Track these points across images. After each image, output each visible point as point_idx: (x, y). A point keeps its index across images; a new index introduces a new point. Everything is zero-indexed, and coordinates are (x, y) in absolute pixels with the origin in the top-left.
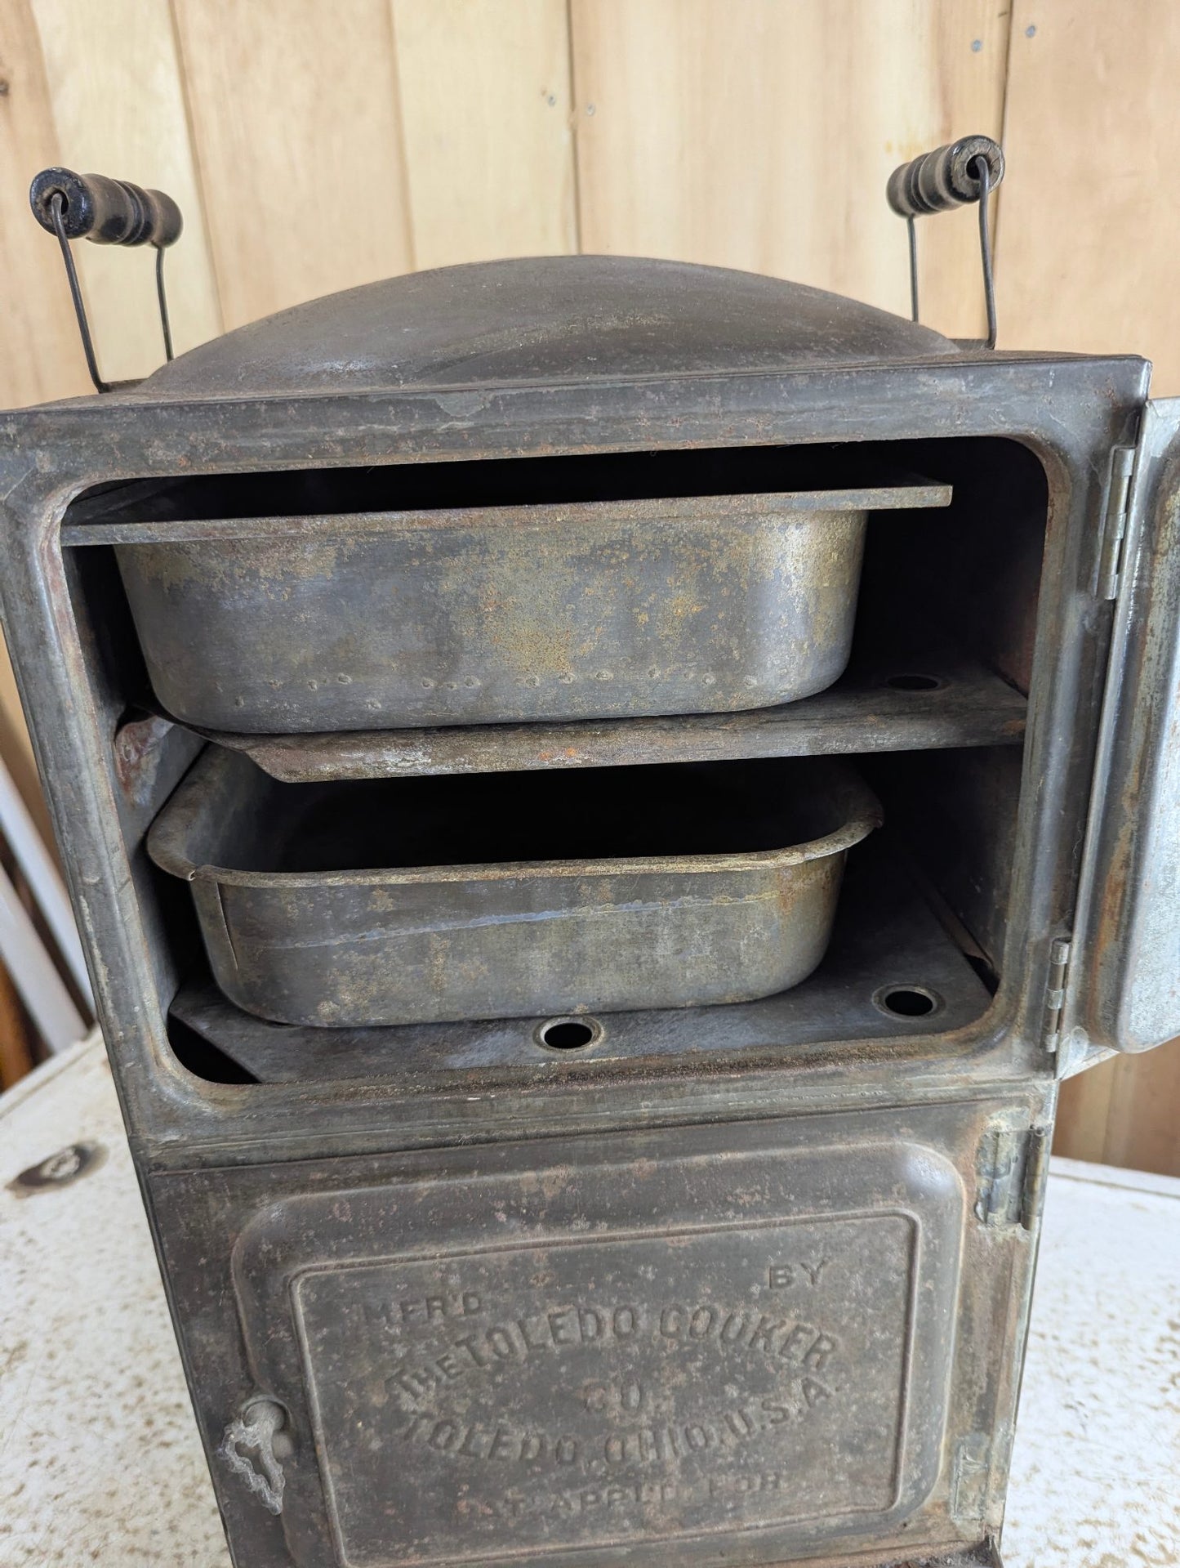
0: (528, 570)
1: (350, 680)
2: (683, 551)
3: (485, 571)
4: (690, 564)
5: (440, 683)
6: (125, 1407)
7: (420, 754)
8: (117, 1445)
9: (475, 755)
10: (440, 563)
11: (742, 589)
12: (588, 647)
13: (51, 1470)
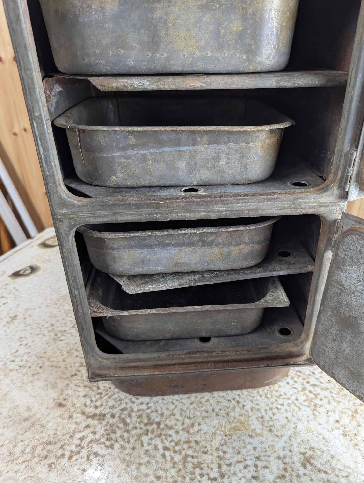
0: (184, 9)
1: (122, 52)
2: (237, 4)
3: (170, 9)
4: (239, 10)
5: (153, 55)
6: (48, 331)
7: (146, 81)
8: (46, 340)
9: (164, 82)
10: (154, 6)
11: (256, 21)
12: (203, 42)
13: (26, 346)
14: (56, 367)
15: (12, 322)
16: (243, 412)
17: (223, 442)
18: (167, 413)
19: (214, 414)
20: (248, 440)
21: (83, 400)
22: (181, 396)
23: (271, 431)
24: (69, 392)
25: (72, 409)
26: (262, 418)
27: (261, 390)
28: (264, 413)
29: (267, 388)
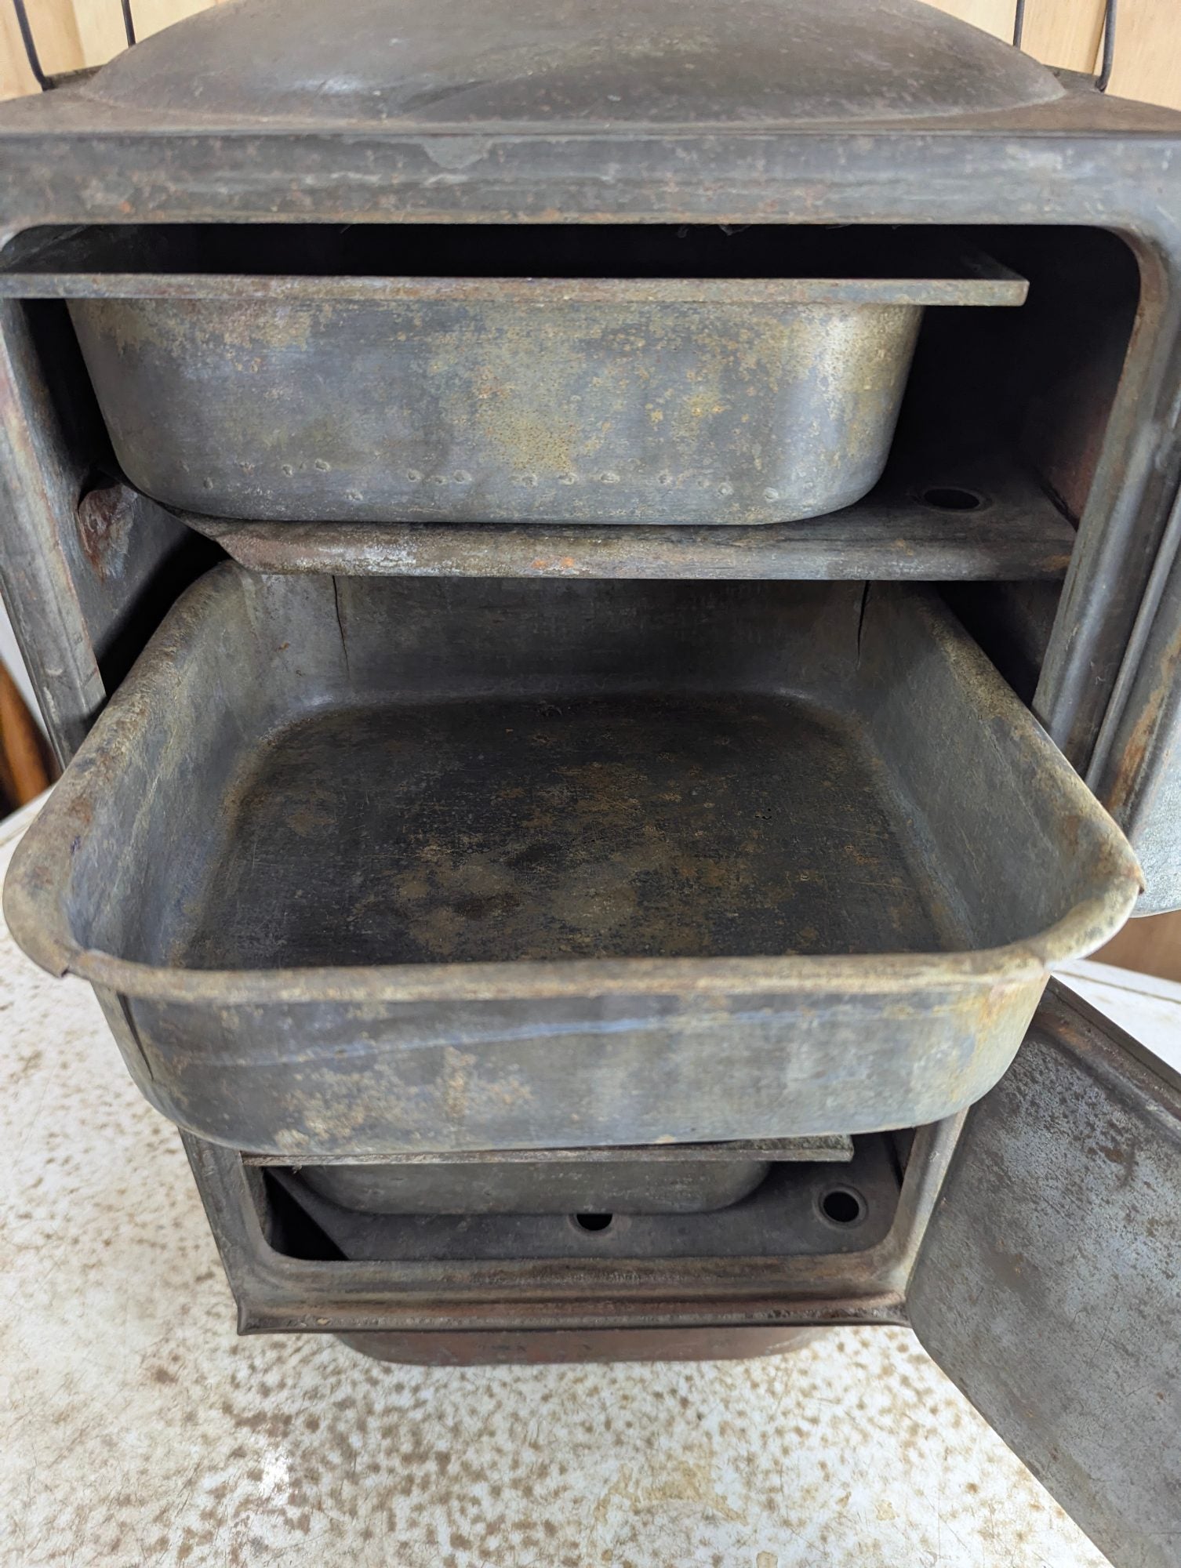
0: (529, 353)
1: (328, 466)
2: (707, 341)
3: (481, 351)
4: (714, 356)
5: (428, 476)
6: (134, 1116)
7: (404, 553)
8: (127, 1149)
9: (464, 559)
10: (429, 340)
11: (771, 390)
12: (593, 445)
13: (67, 1167)
14: (153, 1245)
15: (27, 1077)
16: (696, 1436)
17: (626, 1532)
18: (472, 1425)
19: (609, 1437)
20: (702, 1531)
21: (227, 1363)
22: (517, 1370)
23: (770, 1505)
24: (189, 1333)
25: (196, 1392)
26: (750, 1460)
27: (756, 1365)
28: (756, 1446)
29: (776, 1359)
